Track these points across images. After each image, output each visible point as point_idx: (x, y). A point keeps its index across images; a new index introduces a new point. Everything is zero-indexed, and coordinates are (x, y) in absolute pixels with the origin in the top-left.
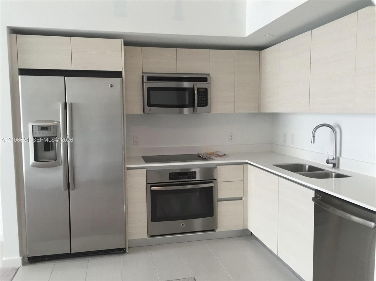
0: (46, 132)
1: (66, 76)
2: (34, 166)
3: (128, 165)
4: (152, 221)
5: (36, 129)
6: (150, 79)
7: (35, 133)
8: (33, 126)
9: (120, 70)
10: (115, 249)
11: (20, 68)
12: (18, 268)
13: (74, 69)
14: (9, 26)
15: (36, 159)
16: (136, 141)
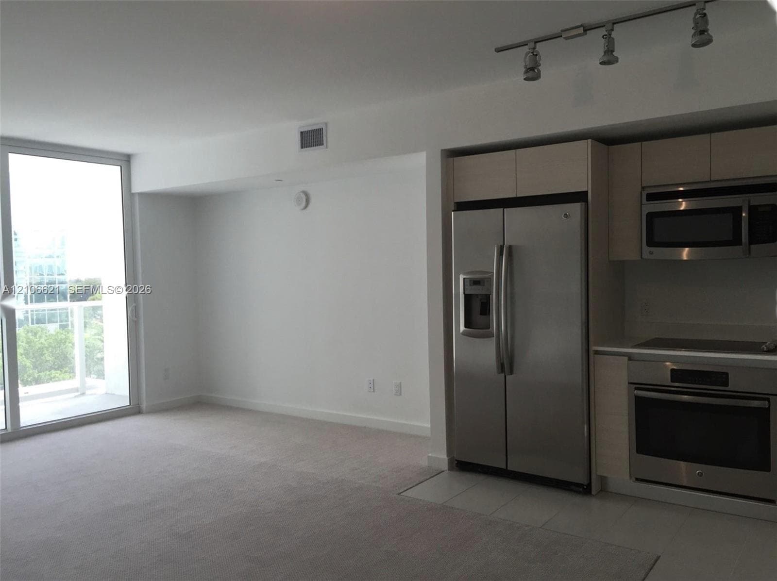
0: (479, 287)
1: (506, 208)
2: (464, 334)
3: (595, 346)
4: (637, 452)
5: (467, 283)
6: (651, 197)
7: (467, 289)
8: (464, 279)
9: (585, 189)
10: (571, 483)
11: (455, 201)
12: (443, 471)
13: (519, 195)
14: (443, 148)
15: (467, 325)
16: (646, 310)
